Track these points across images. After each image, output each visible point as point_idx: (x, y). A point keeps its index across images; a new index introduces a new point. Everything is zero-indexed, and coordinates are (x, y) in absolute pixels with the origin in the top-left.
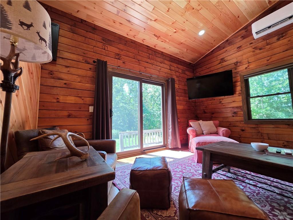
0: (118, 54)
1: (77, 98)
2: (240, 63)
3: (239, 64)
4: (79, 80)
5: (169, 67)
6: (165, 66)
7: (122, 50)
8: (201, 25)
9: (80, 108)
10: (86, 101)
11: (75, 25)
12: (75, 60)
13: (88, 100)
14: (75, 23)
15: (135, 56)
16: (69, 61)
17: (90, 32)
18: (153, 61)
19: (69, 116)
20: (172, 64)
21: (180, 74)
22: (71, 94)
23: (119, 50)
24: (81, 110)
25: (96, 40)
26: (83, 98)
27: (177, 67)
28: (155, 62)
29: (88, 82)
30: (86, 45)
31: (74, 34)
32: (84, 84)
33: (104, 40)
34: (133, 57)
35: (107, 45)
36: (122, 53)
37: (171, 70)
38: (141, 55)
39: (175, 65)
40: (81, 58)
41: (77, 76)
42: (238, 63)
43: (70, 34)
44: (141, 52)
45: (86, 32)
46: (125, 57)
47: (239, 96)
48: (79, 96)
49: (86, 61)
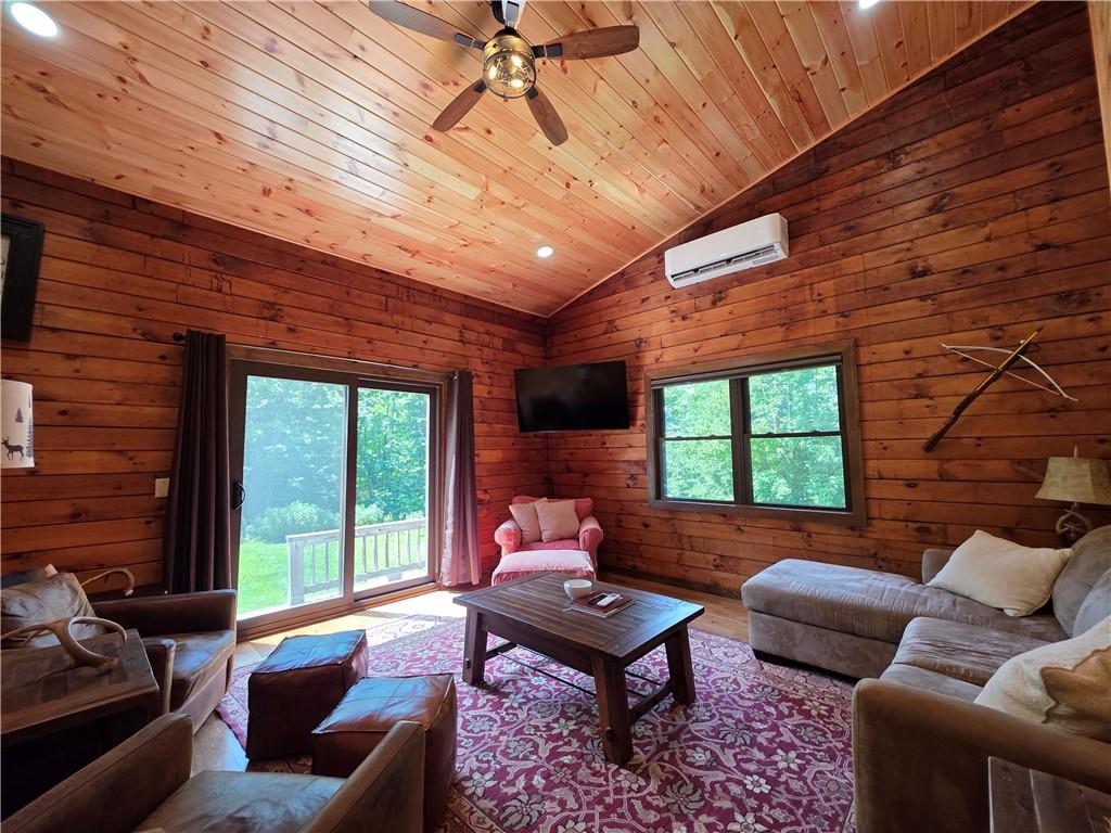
0: (272, 305)
1: (107, 457)
2: (645, 342)
3: (643, 345)
4: (117, 395)
5: (458, 334)
6: (445, 331)
7: (287, 290)
8: (539, 236)
9: (120, 488)
10: (142, 464)
11: (106, 218)
12: (106, 331)
13: (152, 459)
14: (107, 211)
15: (336, 307)
16: (81, 338)
17: (165, 237)
18: (398, 318)
19: (75, 517)
20: (468, 322)
21: (495, 355)
22: (86, 446)
23: (274, 291)
24: (122, 492)
25: (186, 262)
26: (131, 454)
27: (488, 333)
28: (408, 321)
29: (153, 401)
30: (150, 281)
31: (102, 248)
32: (136, 409)
33: (219, 261)
34: (327, 311)
35: (229, 278)
36: (286, 299)
37: (464, 343)
38: (358, 301)
39: (480, 326)
40: (126, 324)
41: (112, 386)
42: (641, 342)
43: (85, 250)
44: (356, 292)
45: (148, 237)
46: (296, 311)
47: (642, 432)
48: (116, 448)
49: (148, 334)
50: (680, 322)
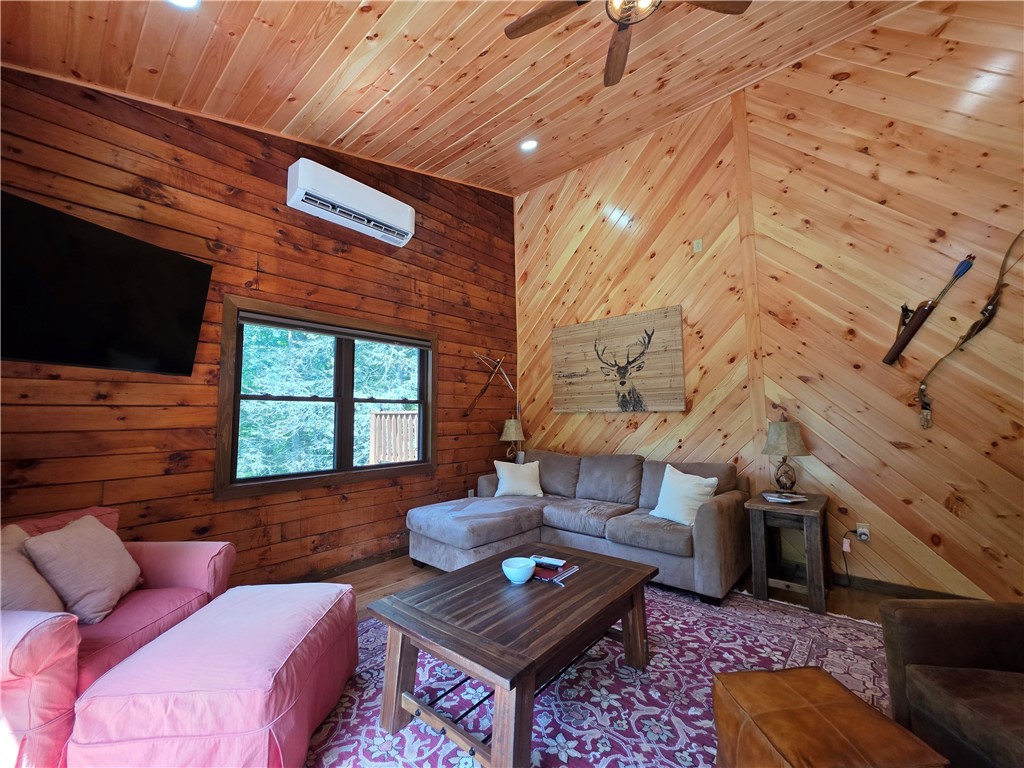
2: (228, 250)
3: (222, 252)
42: (221, 247)
47: (209, 384)
50: (290, 250)
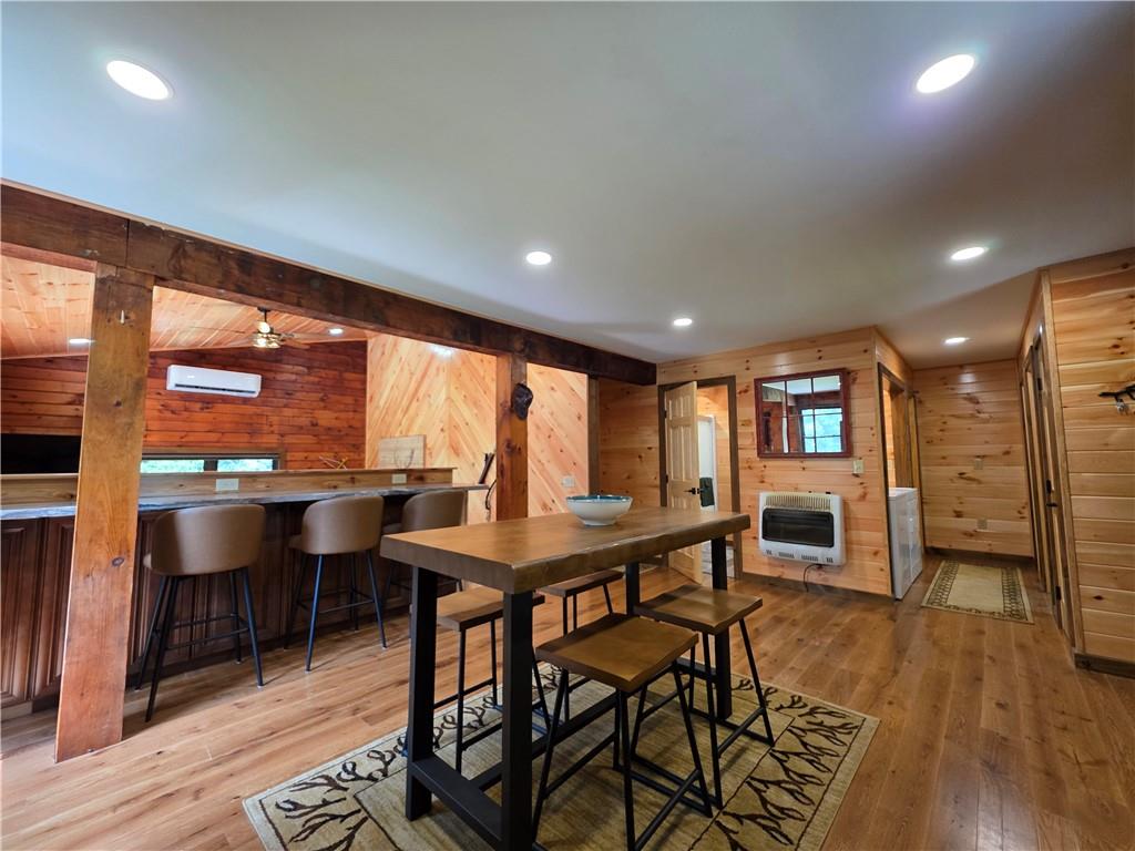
50: (168, 414)
